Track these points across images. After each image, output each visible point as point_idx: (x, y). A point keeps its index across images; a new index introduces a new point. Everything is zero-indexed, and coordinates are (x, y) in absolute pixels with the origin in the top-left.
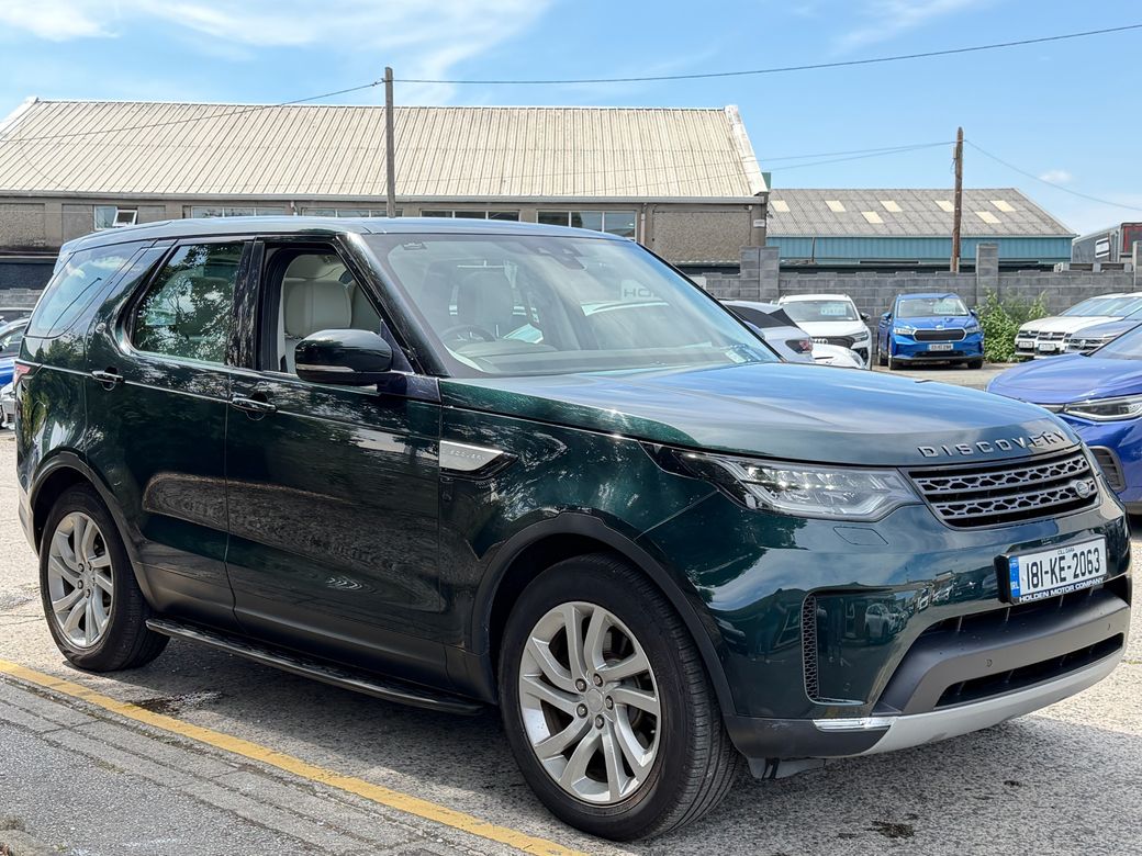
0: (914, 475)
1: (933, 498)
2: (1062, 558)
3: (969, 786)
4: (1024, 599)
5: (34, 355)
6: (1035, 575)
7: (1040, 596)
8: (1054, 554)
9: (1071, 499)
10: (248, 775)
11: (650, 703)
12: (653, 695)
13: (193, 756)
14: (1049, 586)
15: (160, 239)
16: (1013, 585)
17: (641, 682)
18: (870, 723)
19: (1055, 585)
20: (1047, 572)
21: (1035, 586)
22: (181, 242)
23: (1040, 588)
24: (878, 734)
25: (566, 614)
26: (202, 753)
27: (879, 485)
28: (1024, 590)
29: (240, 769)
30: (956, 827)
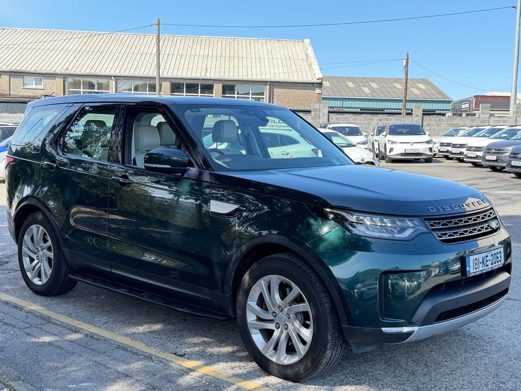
0: (426, 219)
1: (433, 230)
2: (487, 256)
4: (472, 275)
6: (476, 264)
7: (478, 273)
8: (484, 255)
9: (489, 230)
10: (121, 351)
14: (482, 269)
15: (76, 103)
16: (468, 269)
19: (484, 268)
20: (481, 263)
21: (476, 269)
22: (85, 105)
23: (478, 270)
24: (409, 334)
26: (98, 340)
27: (410, 224)
28: (472, 270)
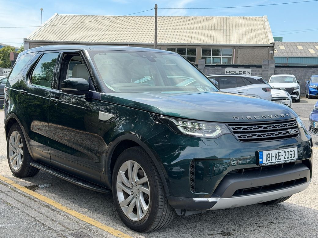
0: (230, 125)
1: (235, 132)
2: (280, 153)
3: (257, 223)
4: (264, 164)
5: (12, 86)
6: (269, 157)
7: (270, 164)
8: (277, 151)
9: (287, 135)
10: (45, 208)
11: (148, 191)
12: (149, 189)
13: (33, 202)
14: (273, 161)
15: (40, 52)
16: (260, 160)
17: (145, 184)
18: (211, 200)
19: (276, 161)
20: (273, 157)
22: (45, 52)
23: (270, 161)
24: (214, 203)
25: (128, 164)
26: (36, 201)
27: (219, 128)
28: (264, 161)
29: (44, 206)
30: (246, 234)
